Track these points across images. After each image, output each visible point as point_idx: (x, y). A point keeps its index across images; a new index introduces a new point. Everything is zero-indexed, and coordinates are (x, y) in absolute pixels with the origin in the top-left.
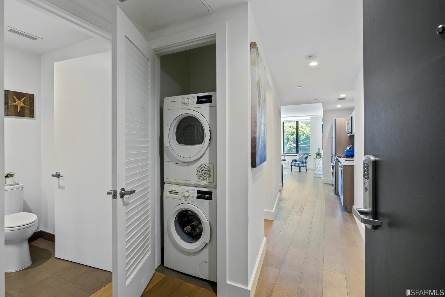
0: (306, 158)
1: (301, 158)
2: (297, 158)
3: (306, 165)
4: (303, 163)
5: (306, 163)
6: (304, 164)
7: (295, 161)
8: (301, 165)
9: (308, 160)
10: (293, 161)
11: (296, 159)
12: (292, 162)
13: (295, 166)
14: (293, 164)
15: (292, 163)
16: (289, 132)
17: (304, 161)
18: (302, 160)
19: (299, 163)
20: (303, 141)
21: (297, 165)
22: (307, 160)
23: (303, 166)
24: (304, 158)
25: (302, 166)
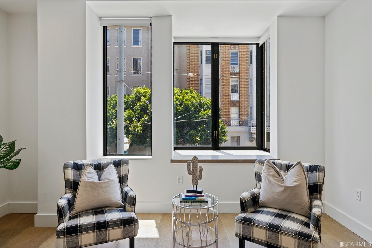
7: (255, 201)
14: (258, 234)
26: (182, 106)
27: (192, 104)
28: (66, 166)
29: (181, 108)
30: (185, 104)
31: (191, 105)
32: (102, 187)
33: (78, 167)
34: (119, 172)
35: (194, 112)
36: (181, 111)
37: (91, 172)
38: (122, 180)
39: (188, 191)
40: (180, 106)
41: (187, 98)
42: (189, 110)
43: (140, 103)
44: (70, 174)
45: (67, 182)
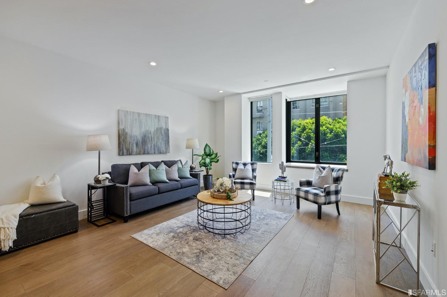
0: (337, 180)
1: (323, 179)
2: (313, 177)
3: (337, 198)
4: (328, 193)
5: (337, 192)
6: (333, 198)
7: (309, 183)
8: (322, 200)
9: (342, 185)
10: (301, 184)
11: (311, 179)
12: (299, 187)
13: (307, 199)
14: (302, 194)
15: (298, 190)
16: (311, 130)
17: (333, 188)
18: (326, 186)
19: (316, 195)
20: (330, 140)
21: (311, 197)
22: (340, 186)
23: (329, 203)
24: (331, 180)
25: (325, 204)
26: (332, 134)
27: (342, 131)
28: (233, 163)
29: (330, 136)
30: (335, 132)
31: (341, 133)
32: (244, 171)
33: (237, 164)
34: (252, 167)
35: (345, 138)
36: (331, 138)
37: (241, 165)
38: (254, 170)
39: (279, 177)
40: (330, 134)
41: (338, 126)
42: (339, 137)
43: (295, 132)
44: (234, 166)
45: (233, 168)
